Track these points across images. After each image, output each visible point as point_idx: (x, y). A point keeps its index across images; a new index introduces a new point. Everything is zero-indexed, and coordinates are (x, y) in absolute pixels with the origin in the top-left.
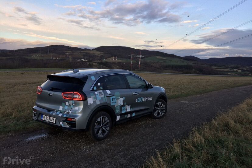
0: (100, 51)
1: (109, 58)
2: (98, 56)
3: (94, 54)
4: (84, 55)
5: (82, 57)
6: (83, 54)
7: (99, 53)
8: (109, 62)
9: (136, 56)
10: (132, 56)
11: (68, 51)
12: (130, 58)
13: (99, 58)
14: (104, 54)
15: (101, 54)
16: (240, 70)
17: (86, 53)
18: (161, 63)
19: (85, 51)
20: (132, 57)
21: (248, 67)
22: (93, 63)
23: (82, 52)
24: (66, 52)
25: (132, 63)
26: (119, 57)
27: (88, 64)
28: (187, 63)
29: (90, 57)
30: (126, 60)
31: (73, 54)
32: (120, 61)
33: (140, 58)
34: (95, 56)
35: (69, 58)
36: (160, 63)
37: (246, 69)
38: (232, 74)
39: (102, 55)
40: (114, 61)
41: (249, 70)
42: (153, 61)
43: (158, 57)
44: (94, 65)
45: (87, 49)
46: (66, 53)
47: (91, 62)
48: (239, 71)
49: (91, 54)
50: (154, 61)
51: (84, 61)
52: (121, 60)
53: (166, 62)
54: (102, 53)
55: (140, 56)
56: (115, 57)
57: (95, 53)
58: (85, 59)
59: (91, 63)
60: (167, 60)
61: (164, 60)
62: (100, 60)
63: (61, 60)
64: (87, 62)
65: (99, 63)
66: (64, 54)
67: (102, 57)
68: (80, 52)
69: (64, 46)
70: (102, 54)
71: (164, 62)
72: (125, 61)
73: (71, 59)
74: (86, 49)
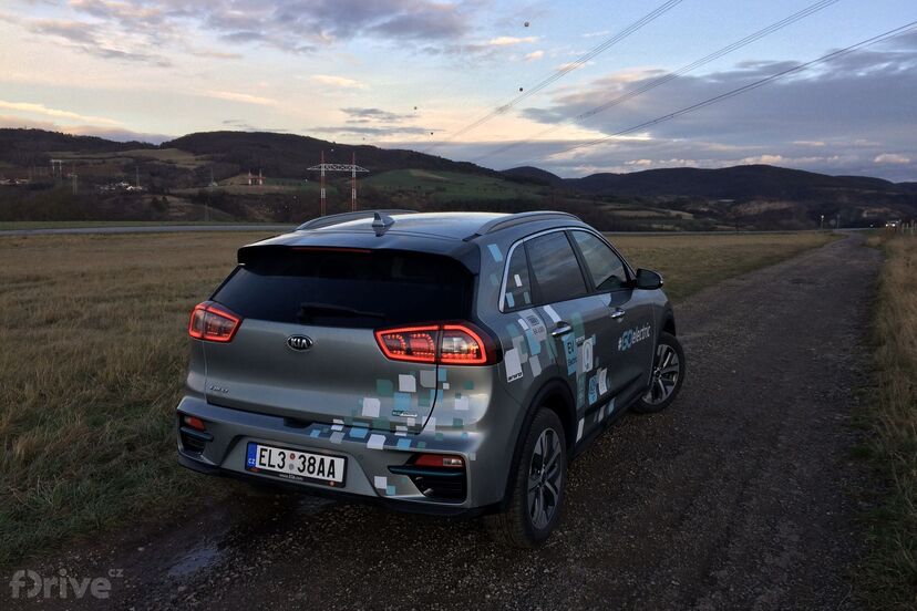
0: (195, 152)
1: (231, 180)
2: (185, 171)
3: (169, 162)
4: (128, 169)
5: (121, 174)
6: (124, 162)
7: (191, 157)
8: (232, 192)
9: (338, 168)
10: (324, 168)
11: (60, 154)
12: (314, 177)
13: (190, 178)
14: (209, 162)
15: (200, 163)
16: (690, 212)
17: (138, 160)
18: (428, 193)
19: (134, 152)
20: (323, 174)
21: (712, 203)
22: (169, 198)
23: (120, 153)
24: (50, 154)
25: (323, 196)
26: (273, 173)
27: (148, 200)
28: (516, 190)
29: (153, 175)
30: (300, 185)
31: (83, 164)
32: (277, 188)
33: (354, 175)
34: (175, 169)
35: (64, 178)
36: (424, 195)
37: (706, 210)
38: (665, 227)
39: (202, 167)
40: (252, 190)
41: (716, 211)
42: (397, 188)
43: (415, 173)
44: (174, 207)
45: (138, 143)
46: (53, 161)
47: (159, 193)
48: (687, 216)
49: (156, 163)
50: (403, 188)
51: (132, 192)
52: (278, 184)
53: (444, 190)
54: (202, 159)
55: (354, 170)
56: (255, 172)
57: (173, 158)
58: (134, 184)
59: (160, 198)
60: (447, 182)
61: (438, 181)
62: (196, 185)
63: (33, 187)
64: (142, 192)
65: (193, 198)
66: (45, 162)
67: (201, 176)
68: (111, 154)
69: (42, 131)
70: (204, 163)
71: (439, 189)
72: (293, 189)
73: (75, 184)
74: (135, 145)
